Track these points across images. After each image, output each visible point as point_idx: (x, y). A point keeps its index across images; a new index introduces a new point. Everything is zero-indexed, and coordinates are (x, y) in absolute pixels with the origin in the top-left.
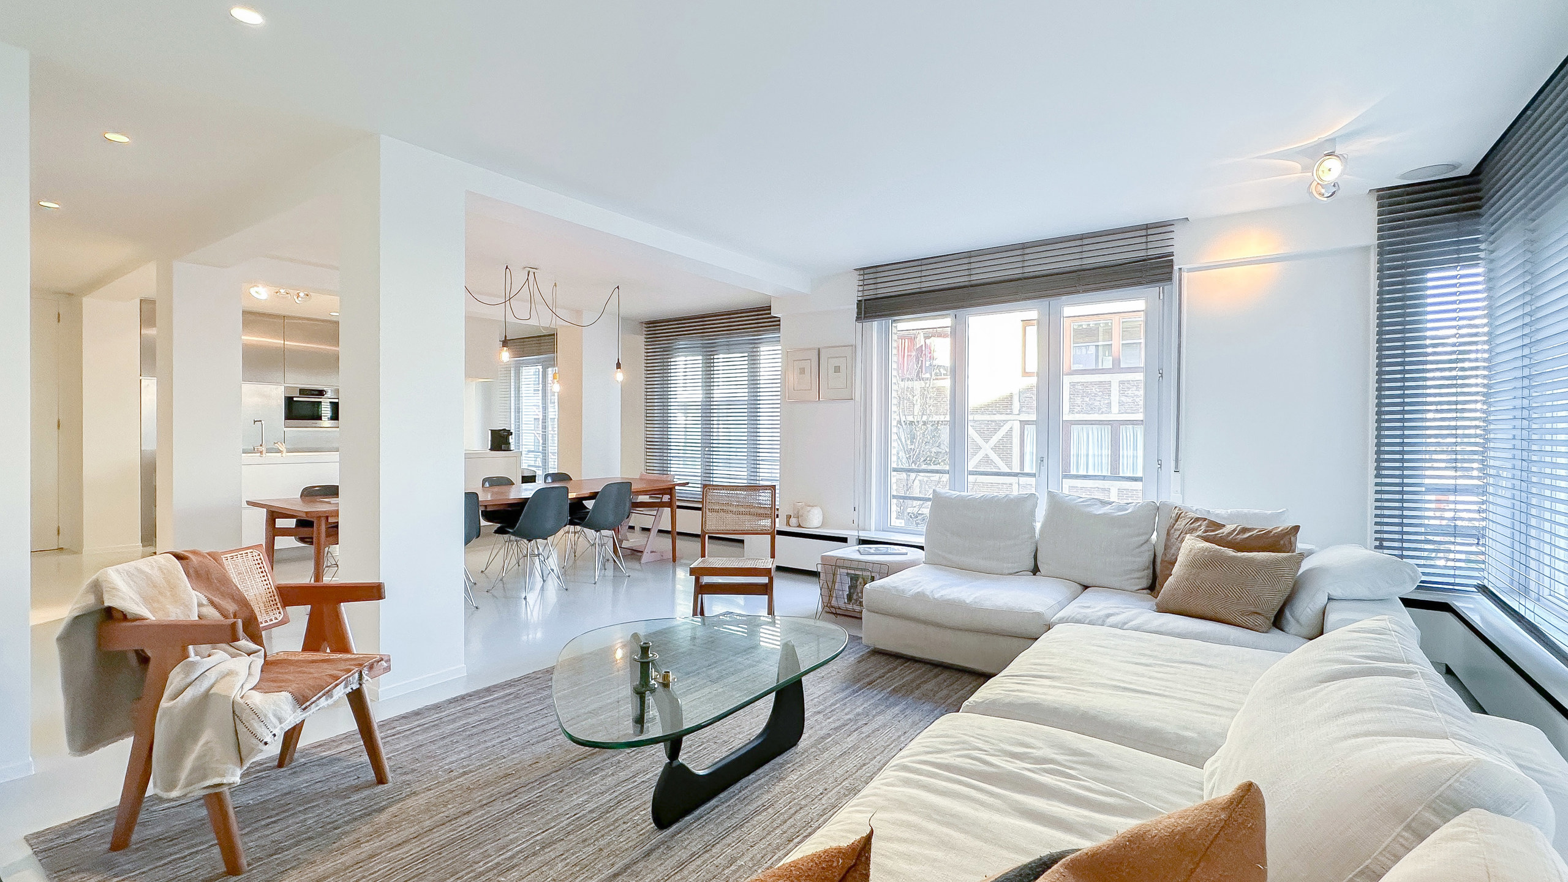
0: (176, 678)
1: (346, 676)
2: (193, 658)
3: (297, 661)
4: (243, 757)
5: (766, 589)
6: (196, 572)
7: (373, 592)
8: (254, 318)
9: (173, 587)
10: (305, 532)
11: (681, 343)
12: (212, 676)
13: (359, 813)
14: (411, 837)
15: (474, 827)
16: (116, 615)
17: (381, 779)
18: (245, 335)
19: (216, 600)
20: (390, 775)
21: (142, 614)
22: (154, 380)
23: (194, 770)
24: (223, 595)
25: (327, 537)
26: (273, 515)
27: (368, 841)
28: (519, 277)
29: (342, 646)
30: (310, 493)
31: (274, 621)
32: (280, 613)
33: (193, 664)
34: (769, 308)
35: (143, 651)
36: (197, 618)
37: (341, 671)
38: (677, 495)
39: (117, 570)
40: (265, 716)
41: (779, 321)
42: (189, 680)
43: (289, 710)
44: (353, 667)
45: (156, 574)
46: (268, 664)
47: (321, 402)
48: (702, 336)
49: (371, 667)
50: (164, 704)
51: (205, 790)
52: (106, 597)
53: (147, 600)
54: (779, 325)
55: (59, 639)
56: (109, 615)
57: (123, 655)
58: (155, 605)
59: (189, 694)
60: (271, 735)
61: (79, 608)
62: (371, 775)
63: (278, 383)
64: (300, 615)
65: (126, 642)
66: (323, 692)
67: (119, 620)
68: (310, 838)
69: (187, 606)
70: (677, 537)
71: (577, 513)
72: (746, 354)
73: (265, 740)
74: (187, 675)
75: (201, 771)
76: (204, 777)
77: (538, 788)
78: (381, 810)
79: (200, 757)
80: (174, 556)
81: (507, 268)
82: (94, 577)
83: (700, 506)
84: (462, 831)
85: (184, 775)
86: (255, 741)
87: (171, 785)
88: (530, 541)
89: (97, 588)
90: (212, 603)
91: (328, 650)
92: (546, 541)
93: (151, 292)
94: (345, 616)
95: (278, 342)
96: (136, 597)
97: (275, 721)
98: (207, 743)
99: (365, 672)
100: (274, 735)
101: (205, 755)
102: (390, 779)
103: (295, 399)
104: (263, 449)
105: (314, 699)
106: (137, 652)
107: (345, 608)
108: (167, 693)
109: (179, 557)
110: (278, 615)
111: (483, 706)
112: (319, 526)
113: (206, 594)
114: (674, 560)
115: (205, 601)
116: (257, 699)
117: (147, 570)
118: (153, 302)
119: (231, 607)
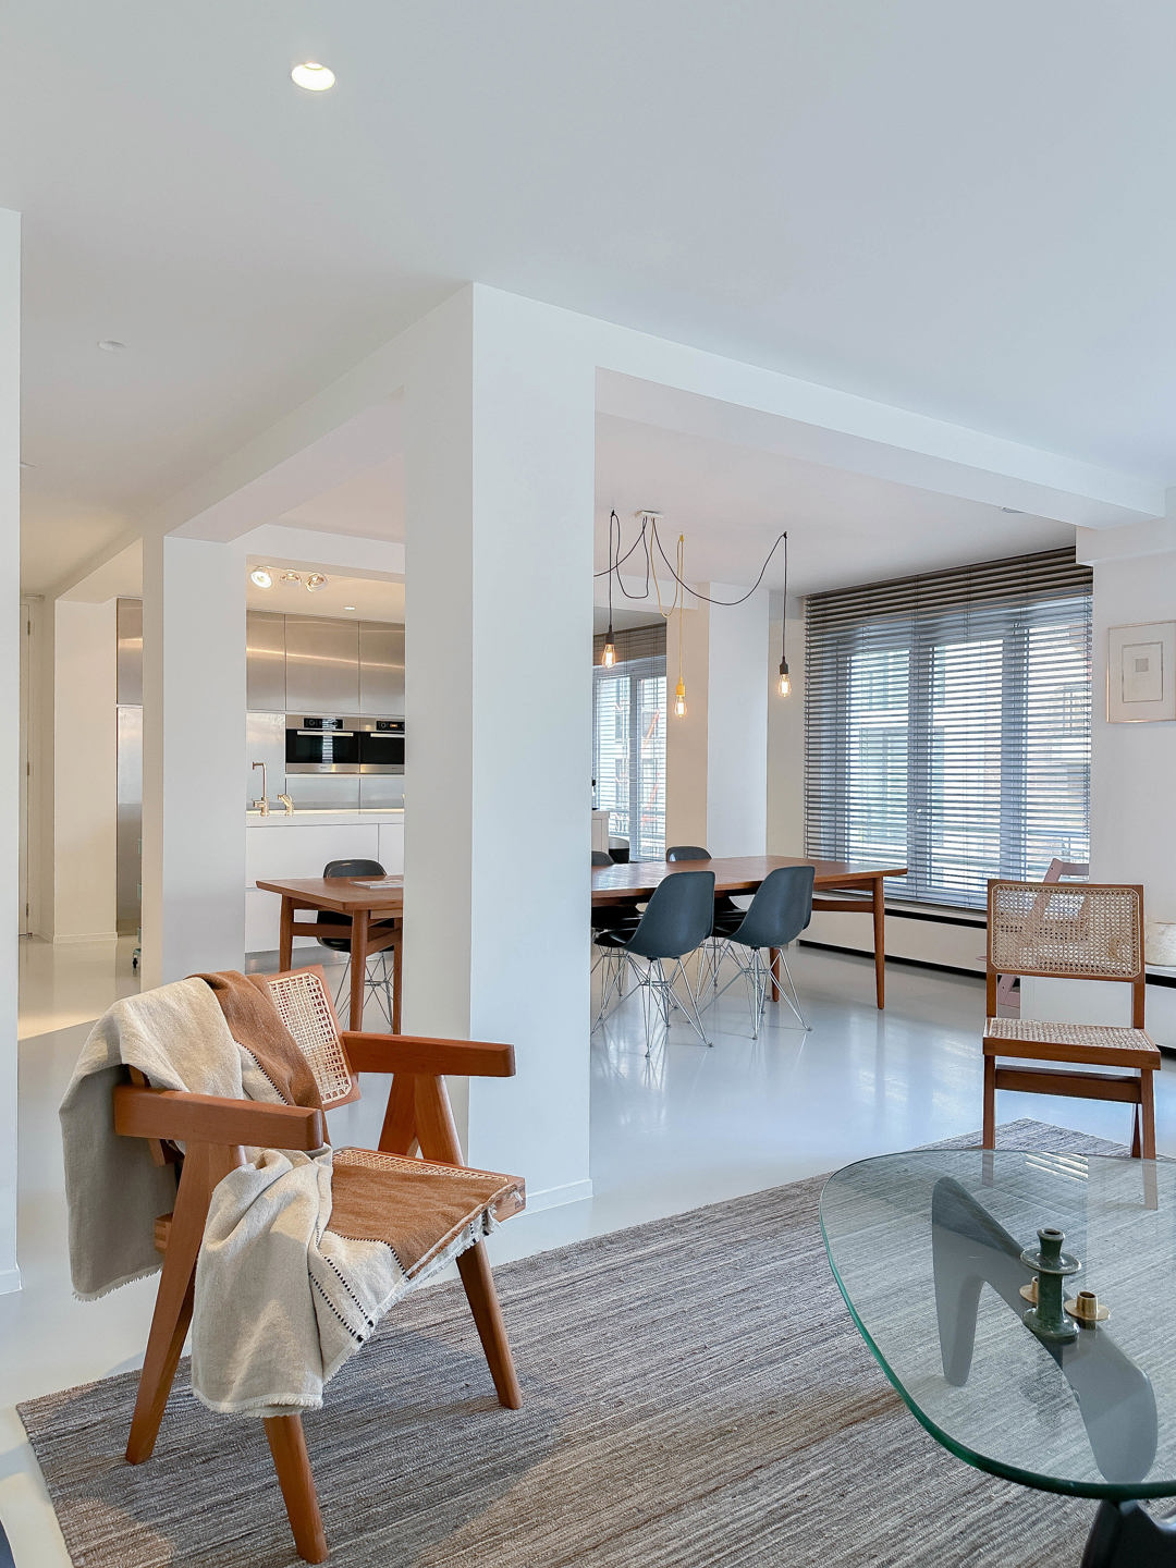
0: (223, 1202)
1: (466, 1218)
2: (247, 1167)
3: (380, 1174)
4: (326, 1359)
5: (1136, 1092)
6: (237, 1010)
7: (495, 1061)
8: (262, 620)
9: (207, 1035)
10: (336, 931)
11: (872, 628)
12: (273, 1199)
13: (484, 1467)
14: (586, 1544)
15: (698, 1546)
16: (134, 1078)
17: (506, 1400)
18: (253, 646)
19: (265, 1058)
20: (519, 1392)
21: (171, 1081)
22: (139, 710)
23: (254, 1372)
24: (272, 1048)
25: (368, 941)
26: (291, 903)
27: (512, 1537)
28: (630, 528)
29: (442, 1151)
30: (337, 871)
31: (340, 1097)
32: (347, 1082)
33: (245, 1180)
34: (1071, 551)
35: (171, 1142)
36: (242, 1096)
37: (458, 1205)
38: (885, 890)
39: (136, 1004)
40: (358, 1287)
41: (1091, 574)
42: (243, 1207)
43: (389, 1276)
44: (474, 1201)
45: (183, 1010)
46: (341, 1174)
47: (321, 737)
48: (915, 614)
49: (499, 1203)
50: (210, 1245)
51: (270, 1410)
52: (123, 1048)
53: (177, 1057)
54: (1091, 581)
55: (63, 1111)
56: (124, 1080)
57: (142, 1144)
58: (186, 1064)
59: (243, 1232)
60: (366, 1323)
61: (87, 1063)
62: (488, 1385)
63: (277, 711)
64: (377, 1087)
65: (148, 1125)
66: (436, 1246)
67: (138, 1087)
68: (415, 1507)
69: (227, 1069)
70: (887, 965)
71: (725, 920)
72: (1001, 642)
73: (358, 1333)
74: (239, 1199)
75: (266, 1374)
76: (270, 1387)
77: (794, 1478)
78: (520, 1467)
79: (262, 1350)
80: (208, 983)
81: (613, 514)
82: (107, 1013)
83: (983, 919)
84: (675, 1551)
85: (239, 1375)
86: (345, 1334)
87: (219, 1388)
88: (652, 960)
89: (111, 1032)
90: (261, 1065)
91: (419, 1154)
92: (676, 961)
93: (135, 588)
94: (447, 1097)
95: (276, 653)
96: (159, 1049)
97: (370, 1297)
98: (273, 1325)
99: (492, 1212)
100: (370, 1323)
101: (271, 1347)
102: (520, 1400)
103: (299, 733)
104: (265, 805)
105: (424, 1259)
106: (163, 1142)
107: (449, 1084)
108: (212, 1226)
109: (214, 985)
110: (343, 1087)
111: (638, 1266)
112: (359, 925)
113: (254, 1051)
114: (880, 1005)
115: (251, 1062)
116: (341, 1250)
117: (173, 1004)
118: (139, 602)
119: (285, 1073)
